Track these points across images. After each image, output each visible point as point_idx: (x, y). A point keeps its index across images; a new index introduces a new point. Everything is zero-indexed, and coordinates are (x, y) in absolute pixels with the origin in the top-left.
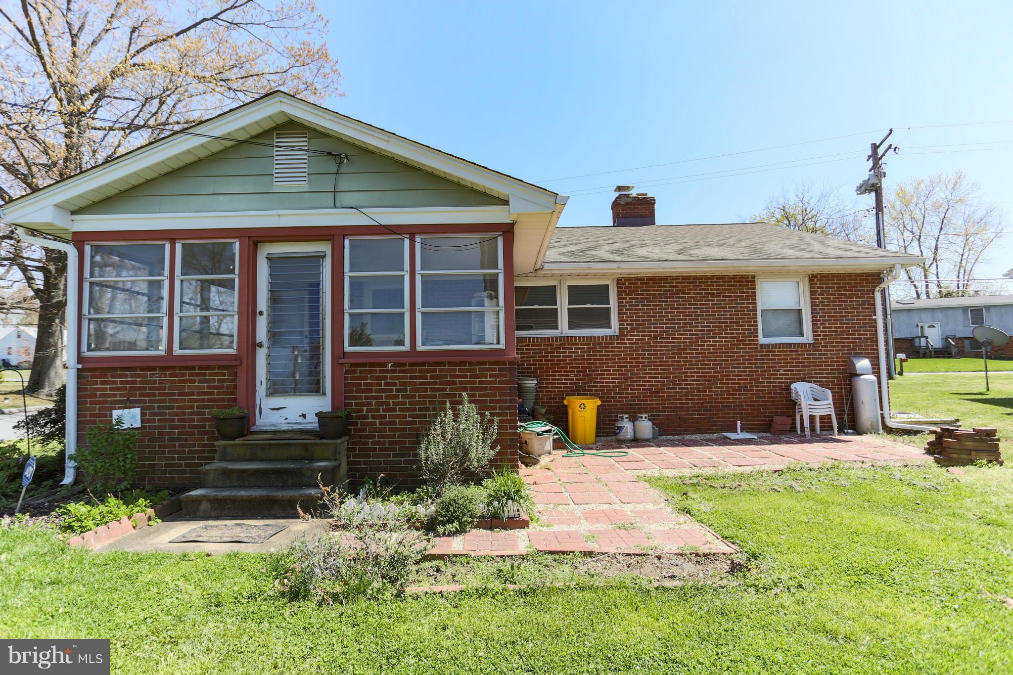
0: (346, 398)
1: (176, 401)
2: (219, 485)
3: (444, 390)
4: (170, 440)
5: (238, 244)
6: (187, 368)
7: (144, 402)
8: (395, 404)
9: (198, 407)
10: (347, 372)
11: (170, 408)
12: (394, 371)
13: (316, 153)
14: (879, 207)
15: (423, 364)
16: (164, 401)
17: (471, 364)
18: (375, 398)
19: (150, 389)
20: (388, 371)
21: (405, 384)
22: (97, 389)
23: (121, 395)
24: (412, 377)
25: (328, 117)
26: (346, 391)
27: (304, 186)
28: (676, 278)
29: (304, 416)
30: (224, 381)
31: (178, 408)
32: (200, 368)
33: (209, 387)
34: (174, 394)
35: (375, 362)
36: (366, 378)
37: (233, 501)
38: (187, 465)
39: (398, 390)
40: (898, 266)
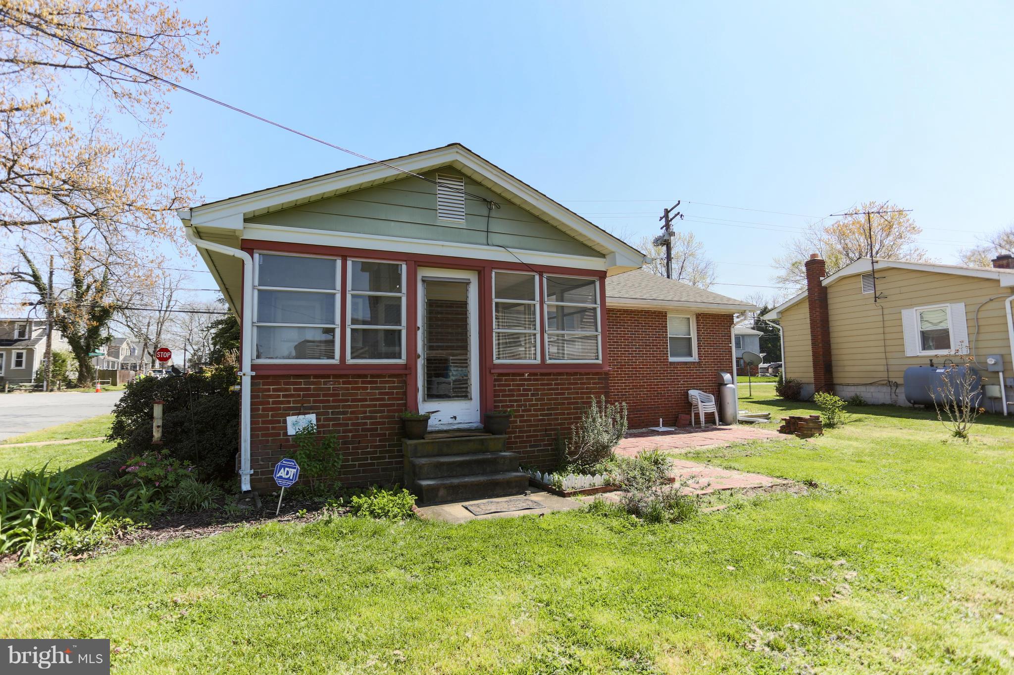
0: (495, 401)
1: (350, 407)
2: (432, 476)
3: (563, 394)
4: (345, 443)
5: (404, 267)
6: (359, 376)
7: (318, 408)
8: (531, 405)
9: (370, 412)
10: (495, 380)
11: (344, 413)
12: (529, 380)
13: (471, 197)
14: (669, 258)
15: (549, 374)
16: (338, 407)
17: (581, 374)
18: (516, 401)
19: (324, 395)
20: (525, 380)
21: (537, 390)
22: (270, 396)
23: (294, 402)
24: (542, 385)
25: (495, 172)
26: (495, 396)
27: (462, 223)
28: (619, 311)
29: (455, 418)
30: (394, 388)
31: (352, 413)
32: (372, 376)
33: (380, 394)
34: (347, 401)
35: (515, 372)
36: (509, 385)
37: (465, 486)
38: (360, 465)
39: (533, 395)
40: (747, 312)
